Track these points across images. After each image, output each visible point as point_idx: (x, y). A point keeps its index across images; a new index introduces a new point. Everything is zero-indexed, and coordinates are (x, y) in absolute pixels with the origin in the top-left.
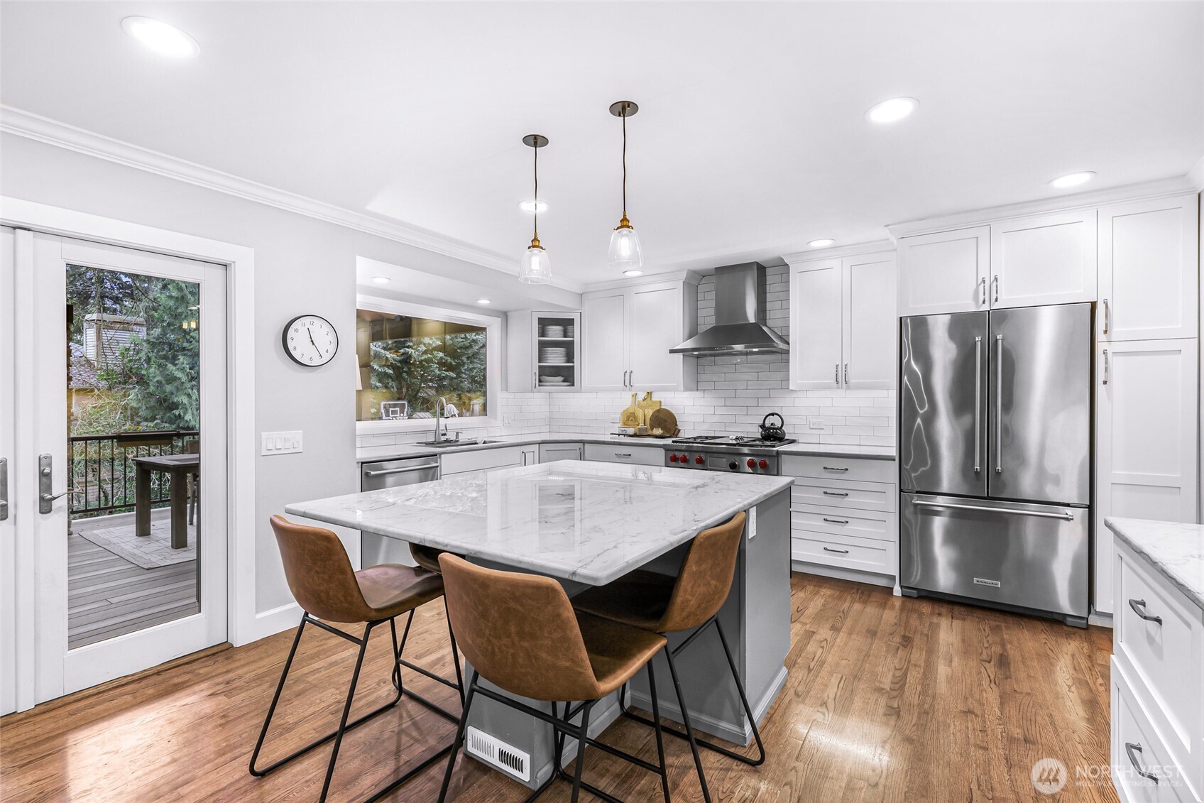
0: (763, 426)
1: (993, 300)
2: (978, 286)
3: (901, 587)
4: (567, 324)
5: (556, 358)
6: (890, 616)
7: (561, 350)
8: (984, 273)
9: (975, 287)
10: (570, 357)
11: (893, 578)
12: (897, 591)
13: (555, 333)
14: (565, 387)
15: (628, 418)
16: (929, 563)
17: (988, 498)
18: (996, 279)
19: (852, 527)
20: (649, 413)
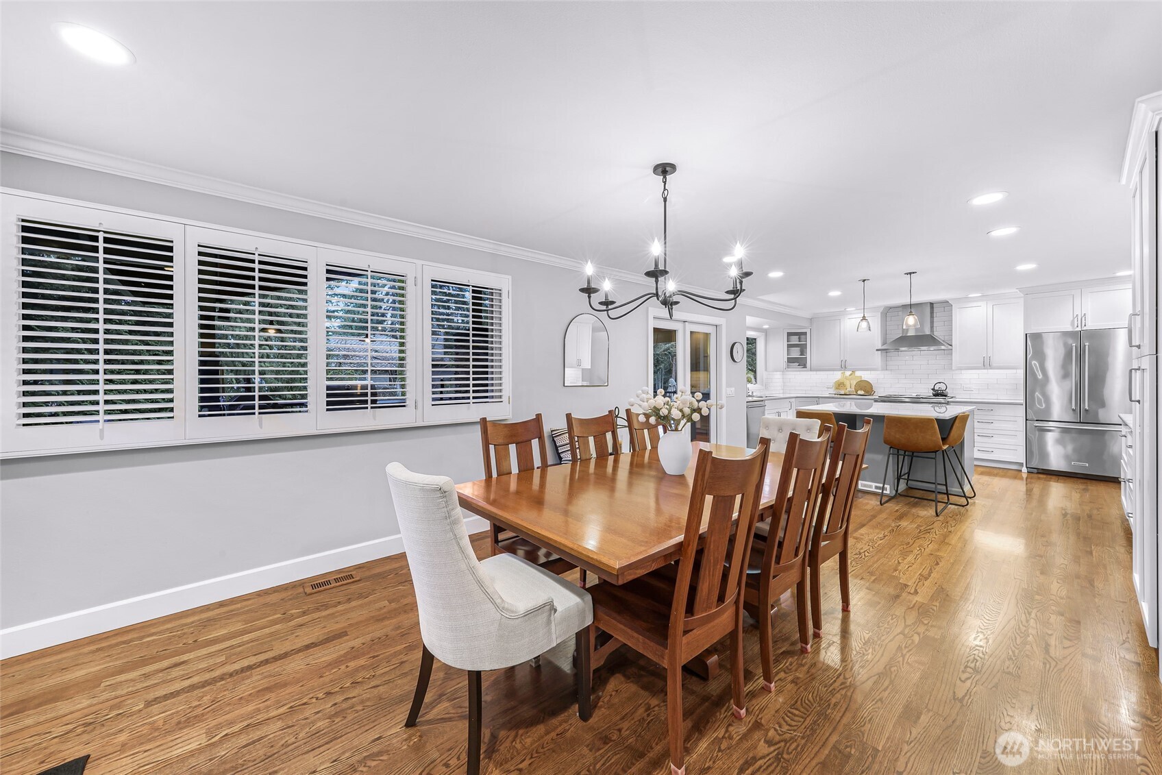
0: (933, 389)
1: (1083, 324)
2: (1074, 318)
3: (1027, 468)
4: (801, 335)
5: (795, 353)
6: (1021, 486)
7: (798, 349)
8: (1077, 312)
9: (1072, 319)
10: (803, 352)
11: (1021, 464)
12: (1024, 470)
13: (795, 340)
14: (800, 368)
15: (839, 385)
16: (1044, 455)
17: (1080, 422)
18: (1085, 315)
19: (995, 439)
20: (854, 383)
